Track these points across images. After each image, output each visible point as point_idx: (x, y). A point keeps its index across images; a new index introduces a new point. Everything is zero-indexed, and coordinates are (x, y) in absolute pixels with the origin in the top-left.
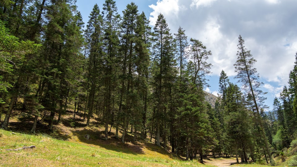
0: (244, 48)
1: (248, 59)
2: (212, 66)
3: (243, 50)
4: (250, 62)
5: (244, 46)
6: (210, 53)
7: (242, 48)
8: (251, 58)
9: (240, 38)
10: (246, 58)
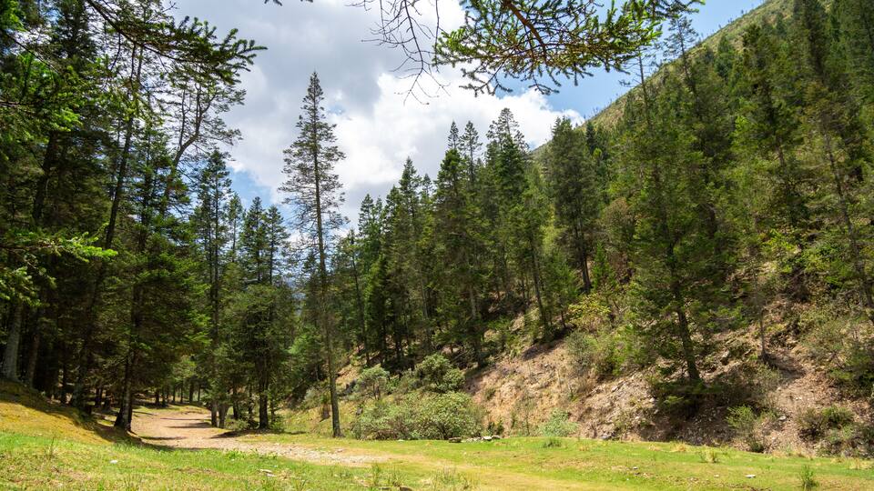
0: (320, 113)
1: (324, 144)
2: (241, 139)
3: (315, 117)
4: (329, 156)
5: (322, 108)
6: (239, 97)
7: (314, 110)
8: (334, 145)
9: (315, 81)
10: (320, 143)
